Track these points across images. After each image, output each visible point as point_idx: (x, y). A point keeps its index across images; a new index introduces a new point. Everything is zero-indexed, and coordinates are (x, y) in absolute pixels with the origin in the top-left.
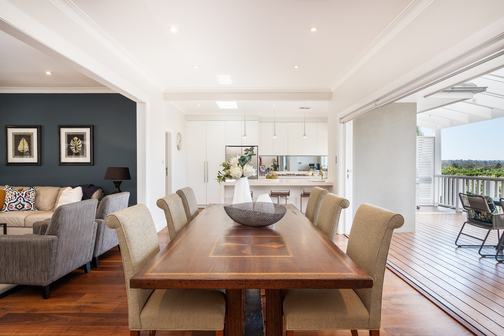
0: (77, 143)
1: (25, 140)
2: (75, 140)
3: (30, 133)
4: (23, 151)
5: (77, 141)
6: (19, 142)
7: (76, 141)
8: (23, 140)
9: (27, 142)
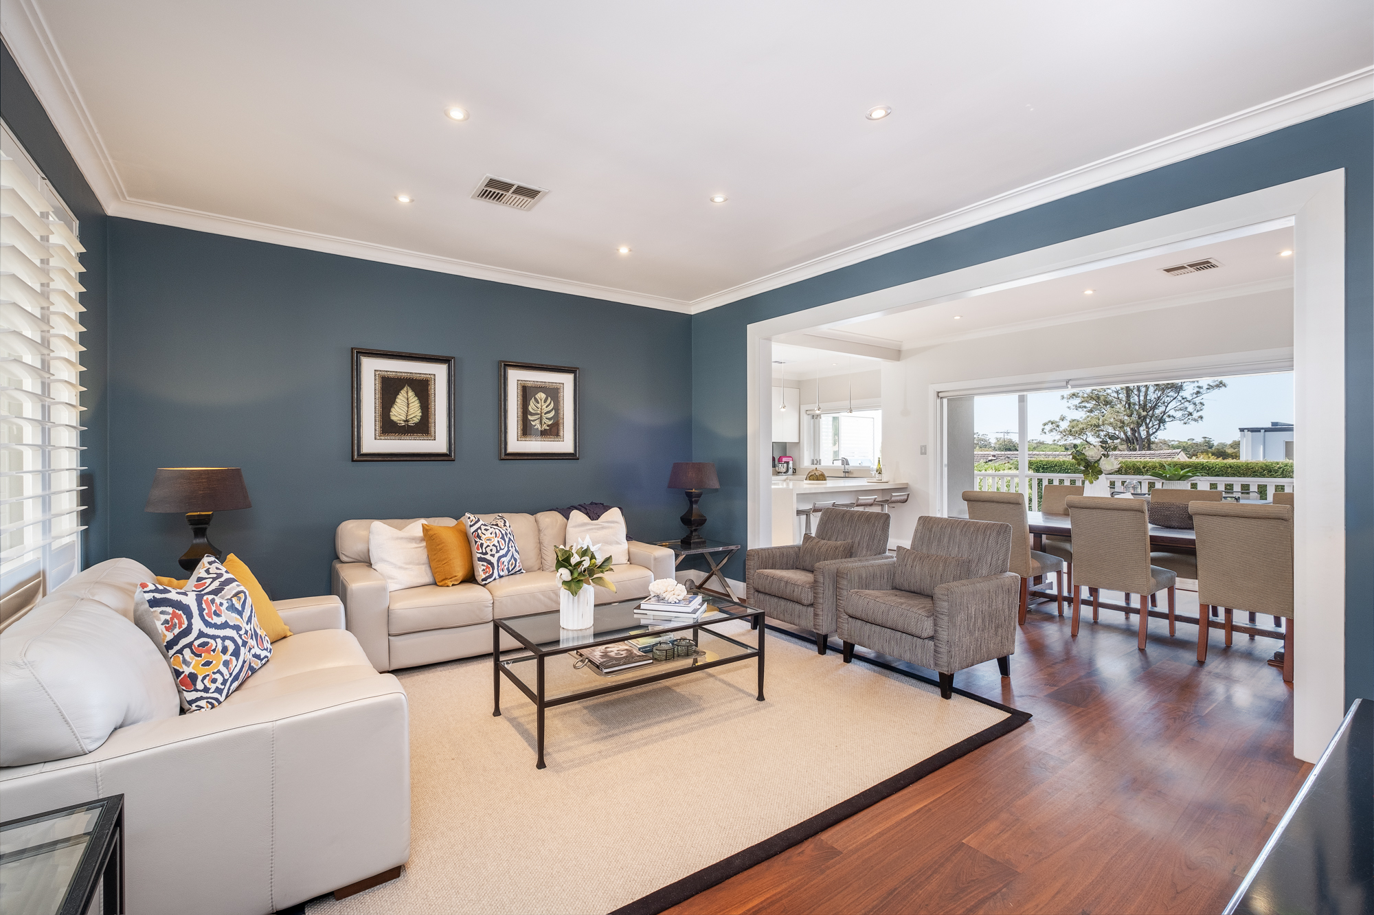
0: (544, 407)
1: (411, 394)
2: (539, 401)
3: (428, 376)
4: (405, 421)
5: (545, 402)
6: (395, 398)
7: (543, 401)
8: (407, 392)
9: (416, 398)
